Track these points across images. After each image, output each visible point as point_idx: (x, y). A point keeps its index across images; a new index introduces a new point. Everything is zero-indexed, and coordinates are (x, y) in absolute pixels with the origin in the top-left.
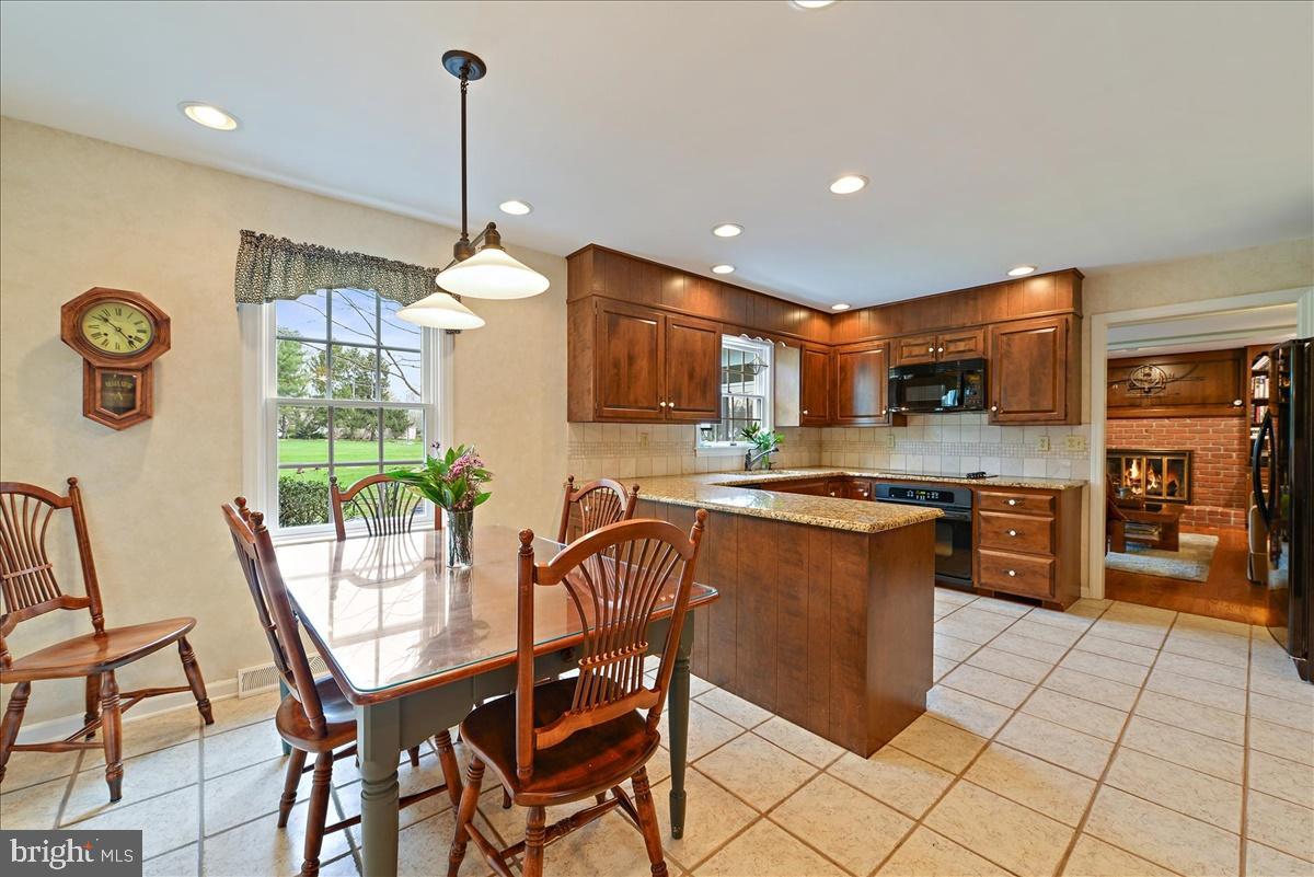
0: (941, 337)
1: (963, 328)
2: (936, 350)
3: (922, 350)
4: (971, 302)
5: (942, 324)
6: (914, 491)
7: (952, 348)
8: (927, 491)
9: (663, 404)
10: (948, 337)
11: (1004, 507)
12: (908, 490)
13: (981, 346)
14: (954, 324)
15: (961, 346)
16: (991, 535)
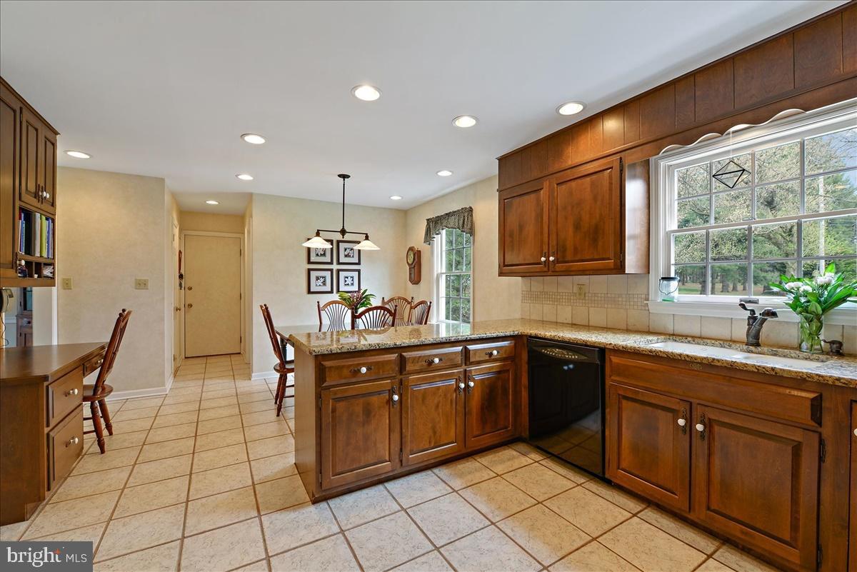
9: (552, 259)
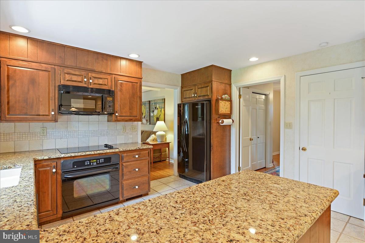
0: (90, 74)
1: (101, 72)
2: (88, 80)
3: (79, 79)
4: (105, 61)
5: (89, 67)
6: (90, 160)
7: (96, 81)
8: (97, 159)
10: (94, 75)
11: (133, 159)
12: (86, 161)
13: (110, 84)
14: (96, 69)
15: (101, 81)
16: (128, 173)
